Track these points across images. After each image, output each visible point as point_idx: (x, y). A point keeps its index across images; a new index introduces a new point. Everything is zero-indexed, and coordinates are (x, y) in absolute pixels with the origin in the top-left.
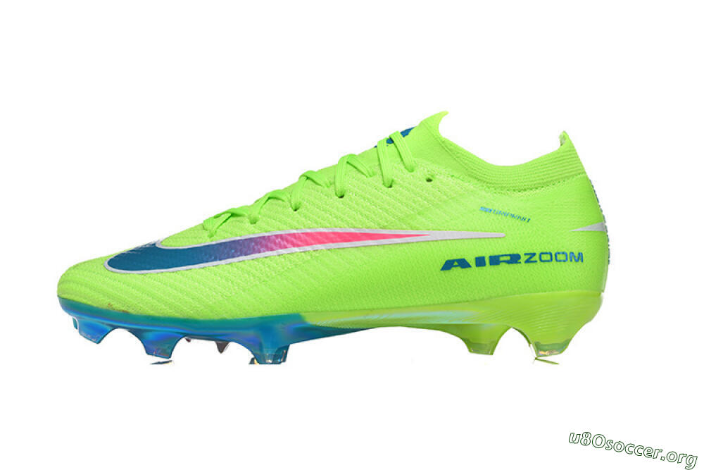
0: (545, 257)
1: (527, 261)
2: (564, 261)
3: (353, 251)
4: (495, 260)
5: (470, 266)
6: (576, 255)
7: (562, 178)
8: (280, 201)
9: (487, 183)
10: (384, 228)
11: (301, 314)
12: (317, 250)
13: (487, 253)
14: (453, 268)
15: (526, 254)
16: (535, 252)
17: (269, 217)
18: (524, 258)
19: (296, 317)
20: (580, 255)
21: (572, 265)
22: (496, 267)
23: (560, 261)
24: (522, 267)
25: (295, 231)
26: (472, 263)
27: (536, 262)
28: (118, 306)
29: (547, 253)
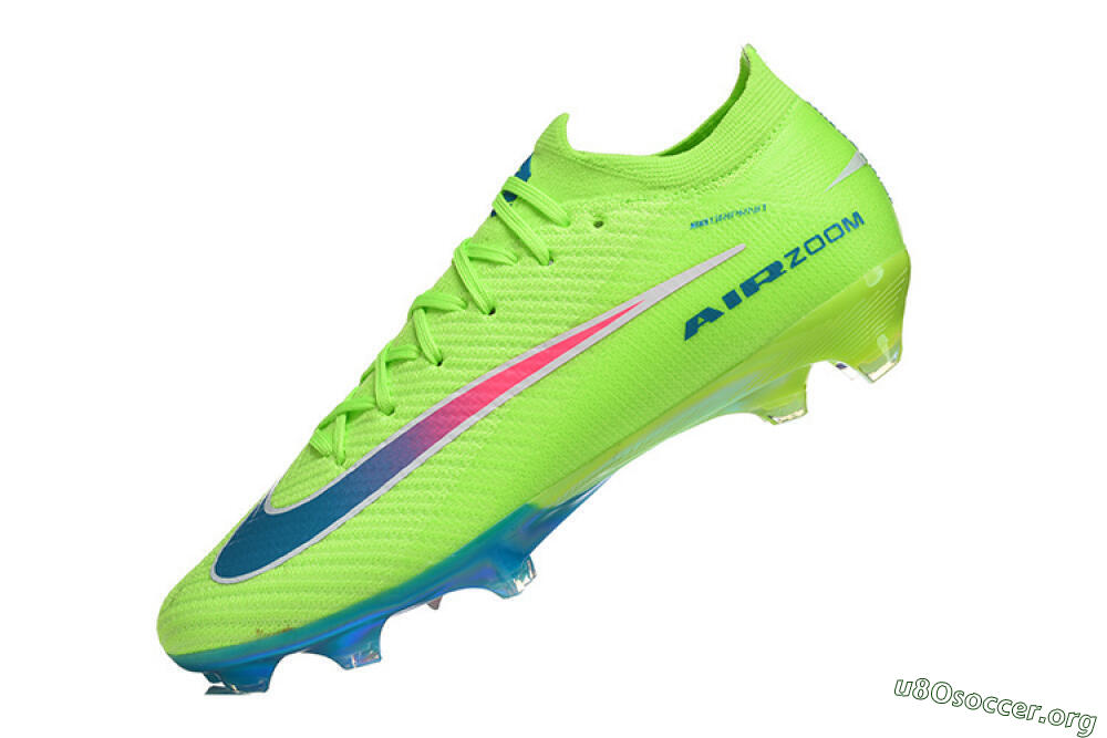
0: (815, 245)
1: (794, 264)
2: (841, 236)
3: (552, 379)
4: (750, 287)
5: (720, 314)
6: (851, 219)
7: (774, 123)
8: (409, 363)
9: (680, 186)
10: (577, 324)
11: (529, 502)
12: (503, 404)
13: (734, 283)
14: (701, 328)
15: (786, 256)
16: (797, 245)
17: (408, 393)
18: (786, 263)
19: (525, 510)
20: (856, 215)
21: (853, 236)
22: (756, 295)
23: (835, 239)
24: (791, 277)
25: (457, 395)
26: (722, 307)
27: (805, 258)
28: (271, 629)
29: (813, 239)
